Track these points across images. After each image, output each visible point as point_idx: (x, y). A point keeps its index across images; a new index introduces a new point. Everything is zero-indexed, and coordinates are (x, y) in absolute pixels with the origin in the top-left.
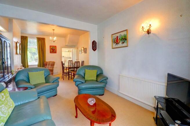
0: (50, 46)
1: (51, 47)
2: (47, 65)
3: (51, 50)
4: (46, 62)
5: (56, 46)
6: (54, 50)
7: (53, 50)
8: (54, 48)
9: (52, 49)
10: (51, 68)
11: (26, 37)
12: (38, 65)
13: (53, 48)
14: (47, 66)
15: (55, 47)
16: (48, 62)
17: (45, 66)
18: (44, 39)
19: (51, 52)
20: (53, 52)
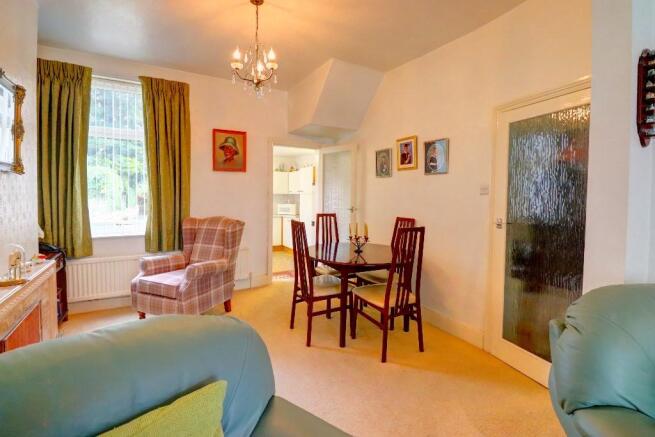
0: (215, 131)
1: (221, 138)
2: (201, 236)
3: (221, 156)
4: (193, 221)
5: (244, 134)
6: (236, 153)
7: (230, 153)
8: (235, 144)
9: (222, 148)
10: (224, 261)
11: (82, 70)
12: (147, 238)
13: (229, 143)
14: (199, 246)
15: (238, 138)
16: (202, 221)
17: (186, 246)
18: (180, 90)
19: (216, 168)
20: (226, 166)
